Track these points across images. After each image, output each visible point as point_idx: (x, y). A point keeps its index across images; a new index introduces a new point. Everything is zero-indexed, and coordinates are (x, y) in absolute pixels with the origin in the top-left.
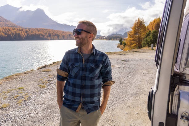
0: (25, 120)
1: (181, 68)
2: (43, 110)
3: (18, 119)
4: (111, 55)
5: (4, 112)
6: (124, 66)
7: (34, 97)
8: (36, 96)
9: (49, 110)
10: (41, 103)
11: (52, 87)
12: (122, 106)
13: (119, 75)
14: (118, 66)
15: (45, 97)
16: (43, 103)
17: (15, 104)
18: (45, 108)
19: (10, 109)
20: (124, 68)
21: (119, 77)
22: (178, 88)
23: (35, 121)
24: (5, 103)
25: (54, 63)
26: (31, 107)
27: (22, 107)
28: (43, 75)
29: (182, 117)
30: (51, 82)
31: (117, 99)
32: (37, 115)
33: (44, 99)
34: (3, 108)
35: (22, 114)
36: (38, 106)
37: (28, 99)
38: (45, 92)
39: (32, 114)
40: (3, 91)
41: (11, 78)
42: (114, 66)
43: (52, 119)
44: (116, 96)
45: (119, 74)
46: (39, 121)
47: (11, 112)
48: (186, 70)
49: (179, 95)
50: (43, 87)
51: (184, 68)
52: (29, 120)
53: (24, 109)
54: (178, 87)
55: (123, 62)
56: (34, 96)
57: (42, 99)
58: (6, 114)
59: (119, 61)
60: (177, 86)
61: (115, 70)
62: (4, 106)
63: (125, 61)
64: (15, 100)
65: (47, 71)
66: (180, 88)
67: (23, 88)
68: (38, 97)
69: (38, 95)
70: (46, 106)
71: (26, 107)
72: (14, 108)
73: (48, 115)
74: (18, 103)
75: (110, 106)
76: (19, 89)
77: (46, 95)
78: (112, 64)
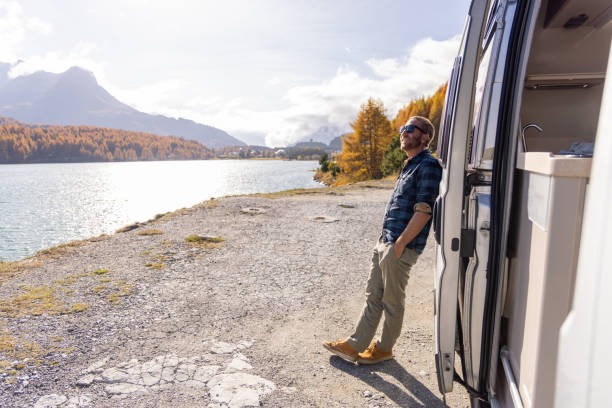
0: (145, 330)
2: (182, 310)
3: (127, 329)
4: (307, 196)
5: (85, 319)
6: (346, 218)
8: (147, 285)
9: (195, 310)
10: (169, 299)
11: (182, 266)
13: (340, 236)
14: (333, 219)
15: (172, 287)
16: (173, 299)
17: (104, 303)
18: (182, 306)
19: (97, 313)
20: (347, 221)
21: (341, 241)
22: (475, 191)
23: (170, 330)
26: (148, 307)
27: (126, 308)
28: (145, 242)
30: (175, 257)
31: (346, 284)
32: (169, 320)
33: (172, 290)
34: (76, 312)
35: (133, 320)
36: (163, 304)
37: (132, 292)
38: (168, 277)
39: (156, 320)
40: (55, 279)
41: (59, 252)
42: (323, 218)
43: (208, 325)
44: (342, 278)
45: (338, 235)
46: (180, 330)
47: (103, 318)
48: (483, 163)
49: (477, 199)
50: (160, 267)
51: (481, 161)
52: (155, 330)
53: (132, 311)
55: (344, 209)
56: (143, 286)
57: (167, 291)
58: (92, 322)
59: (333, 207)
60: (474, 187)
61: (328, 226)
62: (79, 309)
63: (349, 207)
64: (99, 295)
65: (152, 234)
67: (107, 272)
68: (156, 288)
69: (154, 284)
70: (182, 302)
71: (134, 307)
72: (105, 311)
73: (196, 319)
74: (111, 301)
75: (333, 297)
76: (97, 273)
77: (174, 283)
78: (316, 214)
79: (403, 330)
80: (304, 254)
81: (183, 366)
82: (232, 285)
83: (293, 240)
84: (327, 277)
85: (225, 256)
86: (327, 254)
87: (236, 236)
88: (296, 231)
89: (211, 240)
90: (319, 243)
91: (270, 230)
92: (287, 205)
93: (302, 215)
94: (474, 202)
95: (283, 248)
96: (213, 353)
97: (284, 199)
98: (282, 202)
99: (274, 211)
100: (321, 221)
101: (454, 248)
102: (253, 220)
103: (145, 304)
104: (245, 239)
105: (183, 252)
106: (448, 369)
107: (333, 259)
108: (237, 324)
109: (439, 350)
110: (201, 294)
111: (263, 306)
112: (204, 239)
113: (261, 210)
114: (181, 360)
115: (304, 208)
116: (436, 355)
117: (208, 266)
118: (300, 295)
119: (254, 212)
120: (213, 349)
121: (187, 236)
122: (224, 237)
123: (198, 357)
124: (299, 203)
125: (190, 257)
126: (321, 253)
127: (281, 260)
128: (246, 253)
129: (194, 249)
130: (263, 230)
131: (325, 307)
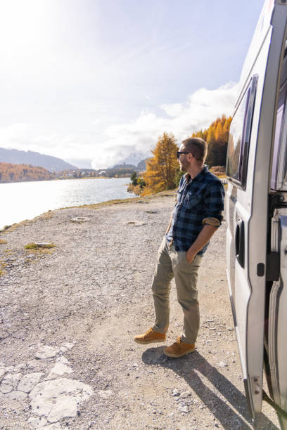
1: (279, 182)
2: (14, 315)
4: (122, 205)
6: (151, 221)
9: (26, 314)
10: (4, 304)
11: (19, 272)
13: (146, 237)
14: (141, 223)
15: (9, 292)
16: (8, 304)
18: (15, 311)
20: (152, 224)
21: (148, 241)
22: (277, 213)
23: (2, 336)
25: (7, 228)
30: (14, 264)
32: (1, 326)
33: (8, 295)
38: (6, 283)
42: (133, 223)
43: (36, 328)
44: (149, 273)
45: (145, 236)
46: (10, 336)
48: (285, 185)
49: (279, 222)
51: (282, 183)
54: (277, 211)
55: (149, 214)
57: (3, 297)
59: (141, 213)
61: (137, 229)
63: (153, 213)
66: (279, 212)
70: (15, 307)
73: (26, 322)
75: (143, 291)
77: (11, 288)
78: (128, 219)
79: (202, 321)
80: (120, 254)
81: (9, 376)
82: (59, 287)
83: (110, 242)
84: (137, 274)
85: (56, 260)
86: (137, 253)
87: (65, 241)
88: (113, 235)
89: (45, 247)
90: (131, 244)
91: (93, 235)
92: (107, 214)
93: (118, 221)
94: (277, 225)
95: (103, 250)
96: (37, 359)
97: (104, 209)
98: (102, 211)
99: (97, 219)
100: (132, 225)
101: (260, 273)
102: (80, 227)
104: (73, 244)
105: (21, 259)
106: (257, 393)
107: (143, 257)
108: (62, 325)
109: (248, 375)
110: (32, 298)
111: (84, 305)
112: (40, 246)
113: (87, 219)
114: (7, 369)
115: (119, 216)
116: (245, 381)
117: (41, 270)
118: (116, 292)
119: (81, 220)
120: (38, 355)
121: (26, 244)
122: (56, 243)
123: (23, 365)
124: (116, 211)
125: (27, 263)
126: (132, 252)
127: (101, 261)
128: (73, 256)
129: (31, 256)
130: (88, 235)
131: (137, 302)
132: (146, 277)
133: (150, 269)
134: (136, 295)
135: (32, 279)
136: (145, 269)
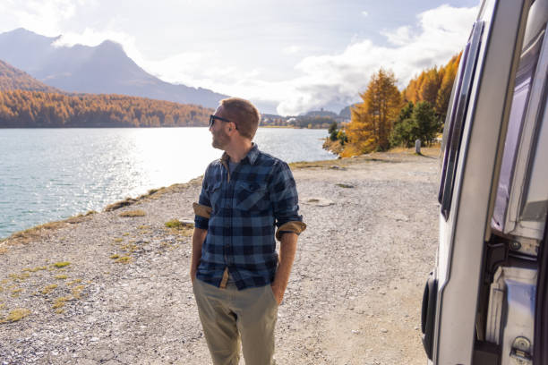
0: (75, 355)
1: (510, 221)
2: (126, 327)
3: (55, 353)
4: (308, 170)
5: (15, 333)
6: (343, 200)
7: (98, 289)
8: (103, 285)
9: (143, 327)
10: (119, 308)
11: (150, 261)
12: (342, 311)
13: (332, 225)
14: (327, 202)
15: (129, 289)
16: (124, 308)
17: (46, 310)
18: (130, 319)
19: (33, 325)
20: (343, 205)
21: (332, 231)
22: (502, 274)
23: (103, 357)
24: (18, 307)
25: (152, 192)
26: (92, 319)
27: (67, 319)
28: (123, 226)
29: (514, 350)
30: (146, 248)
31: (328, 292)
32: (108, 341)
33: (127, 293)
34: (11, 321)
35: (67, 339)
36: (110, 315)
37: (82, 295)
38: (129, 275)
39: (94, 339)
40: (11, 272)
41: (32, 236)
42: (317, 201)
43: (150, 350)
44: (325, 283)
45: (330, 223)
46: (114, 358)
47: (35, 334)
48: (522, 227)
49: (505, 292)
50: (125, 261)
51: (516, 223)
52: (86, 357)
53: (72, 324)
54: (503, 271)
55: (343, 189)
56: (98, 286)
57: (121, 296)
58: (21, 339)
59: (331, 186)
60: (500, 269)
61: (320, 211)
62: (16, 317)
63: (347, 187)
64: (46, 297)
66: (506, 274)
67: (68, 264)
68: (111, 290)
69: (110, 284)
70: (132, 314)
71: (76, 318)
72: (42, 322)
73: (139, 340)
74: (55, 308)
75: (309, 311)
76: (57, 266)
77: (133, 283)
78: (311, 195)
84: (307, 282)
86: (314, 248)
89: (191, 226)
94: (499, 295)
100: (315, 203)
103: (90, 313)
105: (157, 241)
107: (320, 256)
108: (186, 351)
112: (184, 224)
117: (177, 261)
121: (168, 220)
125: (163, 248)
126: (306, 247)
129: (170, 238)
131: (297, 328)
132: (319, 289)
133: (328, 276)
134: (298, 316)
135: (163, 273)
136: (319, 276)
